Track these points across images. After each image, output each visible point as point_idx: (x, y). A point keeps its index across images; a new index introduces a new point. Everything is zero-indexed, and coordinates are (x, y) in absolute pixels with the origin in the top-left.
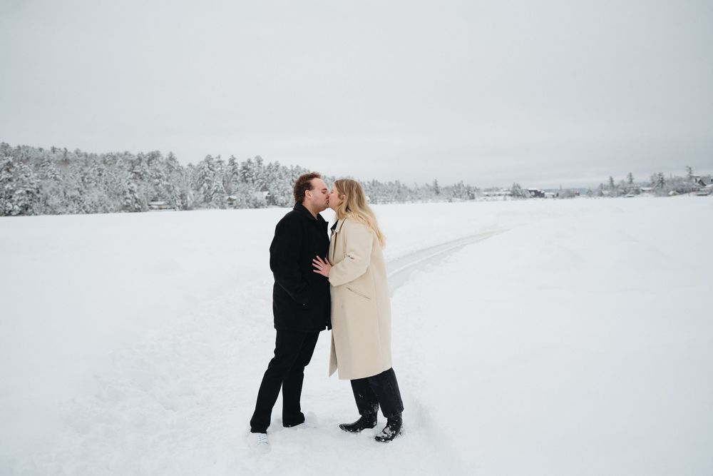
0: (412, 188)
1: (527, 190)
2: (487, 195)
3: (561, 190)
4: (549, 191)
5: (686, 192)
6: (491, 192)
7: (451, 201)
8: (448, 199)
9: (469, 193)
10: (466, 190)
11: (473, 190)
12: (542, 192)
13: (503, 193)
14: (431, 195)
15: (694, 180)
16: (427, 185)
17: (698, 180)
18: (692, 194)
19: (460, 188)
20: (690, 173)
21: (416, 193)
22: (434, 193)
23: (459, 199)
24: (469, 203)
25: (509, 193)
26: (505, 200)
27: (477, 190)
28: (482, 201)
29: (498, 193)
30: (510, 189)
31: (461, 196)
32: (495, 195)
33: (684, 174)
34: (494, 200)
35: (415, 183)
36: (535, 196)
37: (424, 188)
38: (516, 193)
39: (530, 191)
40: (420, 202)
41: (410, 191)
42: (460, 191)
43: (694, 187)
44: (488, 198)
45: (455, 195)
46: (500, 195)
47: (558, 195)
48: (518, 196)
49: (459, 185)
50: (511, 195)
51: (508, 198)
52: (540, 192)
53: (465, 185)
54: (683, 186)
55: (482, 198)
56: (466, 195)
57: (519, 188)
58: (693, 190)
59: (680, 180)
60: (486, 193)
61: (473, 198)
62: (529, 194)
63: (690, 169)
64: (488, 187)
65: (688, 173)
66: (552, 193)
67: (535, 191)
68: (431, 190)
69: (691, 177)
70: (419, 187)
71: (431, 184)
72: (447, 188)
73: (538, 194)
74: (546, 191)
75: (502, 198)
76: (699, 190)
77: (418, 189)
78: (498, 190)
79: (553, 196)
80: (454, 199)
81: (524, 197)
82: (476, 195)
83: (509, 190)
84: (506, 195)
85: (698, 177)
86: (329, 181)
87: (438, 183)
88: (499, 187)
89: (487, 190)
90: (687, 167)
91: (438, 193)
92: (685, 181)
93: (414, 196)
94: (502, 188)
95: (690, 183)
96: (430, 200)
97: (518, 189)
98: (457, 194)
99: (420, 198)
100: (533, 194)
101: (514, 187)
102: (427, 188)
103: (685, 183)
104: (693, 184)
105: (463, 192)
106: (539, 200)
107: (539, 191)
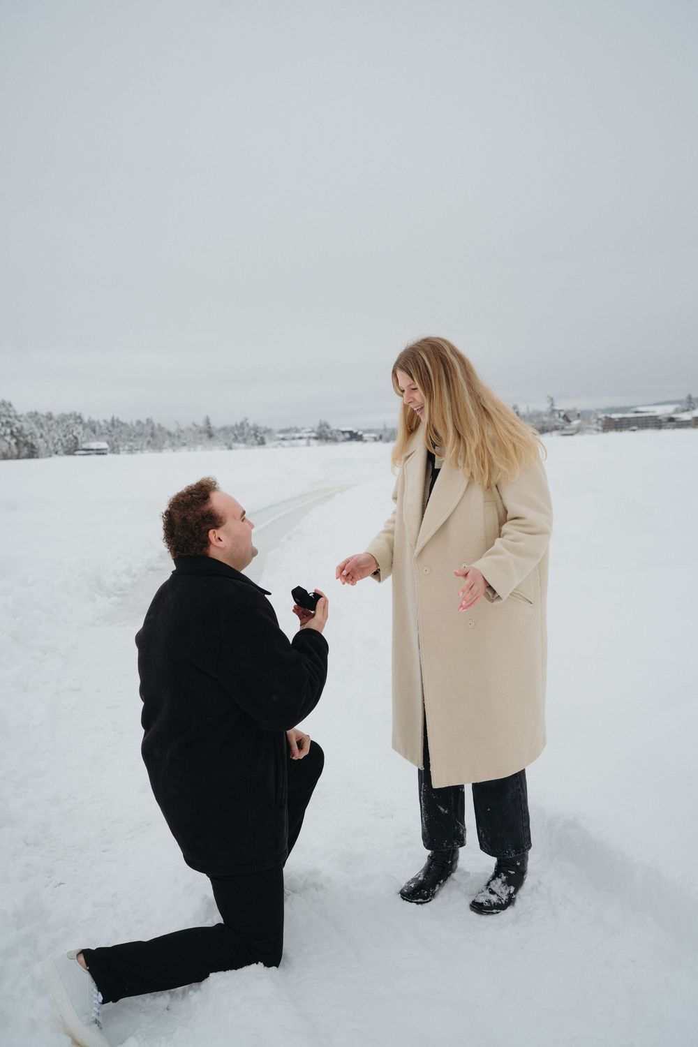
0: (173, 429)
1: (338, 431)
2: (283, 439)
3: (385, 430)
4: (369, 431)
5: (548, 431)
6: (289, 434)
7: (230, 448)
8: (226, 444)
9: (256, 436)
10: (252, 432)
11: (262, 431)
12: (360, 433)
13: (305, 435)
14: (201, 439)
15: (557, 415)
16: (195, 425)
17: (562, 414)
18: (555, 433)
19: (243, 429)
20: (552, 405)
21: (179, 437)
22: (205, 436)
23: (242, 445)
24: (257, 451)
25: (314, 435)
26: (308, 445)
27: (268, 431)
28: (276, 447)
29: (297, 435)
30: (316, 430)
31: (245, 441)
32: (294, 439)
33: (544, 407)
34: (293, 446)
35: (177, 422)
36: (350, 439)
37: (191, 430)
38: (324, 435)
39: (343, 432)
40: (184, 450)
41: (169, 434)
42: (243, 434)
43: (557, 424)
44: (285, 443)
45: (236, 440)
46: (300, 438)
47: (381, 437)
48: (327, 439)
49: (242, 424)
50: (316, 438)
51: (313, 442)
52: (356, 434)
53: (251, 425)
54: (544, 422)
55: (277, 442)
56: (252, 440)
57: (328, 427)
58: (556, 429)
59: (539, 415)
60: (281, 436)
61: (262, 442)
62: (342, 437)
63: (552, 399)
64: (283, 427)
65: (548, 405)
66: (373, 435)
67: (350, 432)
68: (201, 432)
69: (553, 411)
70: (183, 428)
71: (201, 424)
72: (224, 429)
73: (354, 436)
74: (365, 432)
75: (303, 442)
76: (563, 428)
77: (182, 431)
78: (297, 431)
79: (375, 439)
80: (235, 445)
81: (335, 440)
82: (266, 437)
83: (313, 431)
84: (310, 438)
85: (562, 411)
86: (43, 420)
87: (211, 421)
88: (299, 427)
89: (282, 431)
90: (548, 396)
91: (211, 436)
92: (546, 415)
93: (176, 441)
94: (303, 428)
95: (552, 420)
96: (200, 447)
97: (325, 428)
98: (240, 438)
99: (184, 445)
100: (347, 435)
101: (321, 426)
102: (194, 428)
103: (545, 419)
104: (556, 421)
105: (248, 435)
106: (355, 445)
107: (355, 431)
